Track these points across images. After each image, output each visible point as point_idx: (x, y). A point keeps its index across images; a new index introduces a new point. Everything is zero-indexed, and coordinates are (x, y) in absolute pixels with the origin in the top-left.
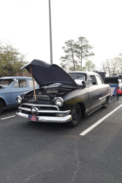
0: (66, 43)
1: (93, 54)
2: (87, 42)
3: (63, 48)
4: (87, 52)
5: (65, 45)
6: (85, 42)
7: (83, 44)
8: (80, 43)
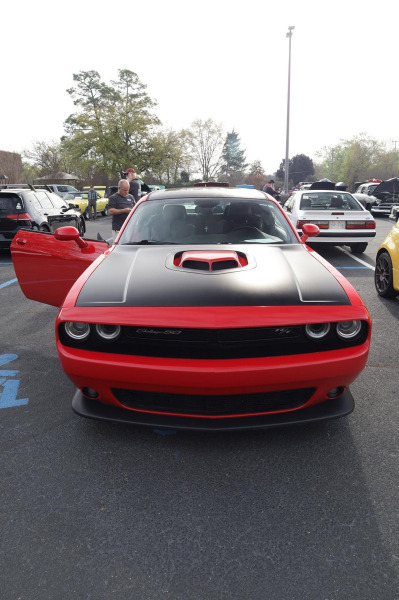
0: (76, 77)
1: (158, 122)
2: (143, 86)
3: (70, 92)
4: (145, 113)
5: (75, 84)
6: (135, 86)
7: (132, 92)
8: (123, 85)
